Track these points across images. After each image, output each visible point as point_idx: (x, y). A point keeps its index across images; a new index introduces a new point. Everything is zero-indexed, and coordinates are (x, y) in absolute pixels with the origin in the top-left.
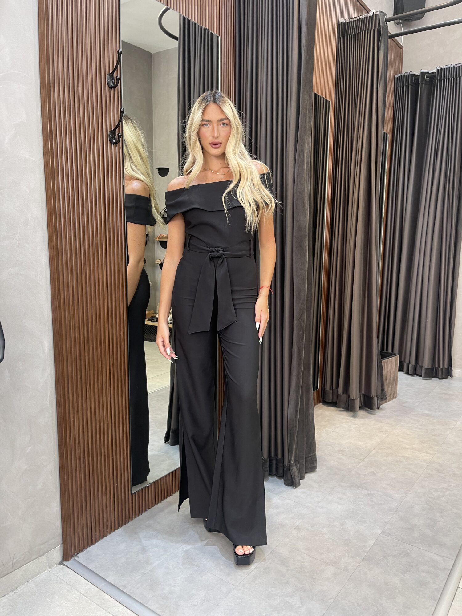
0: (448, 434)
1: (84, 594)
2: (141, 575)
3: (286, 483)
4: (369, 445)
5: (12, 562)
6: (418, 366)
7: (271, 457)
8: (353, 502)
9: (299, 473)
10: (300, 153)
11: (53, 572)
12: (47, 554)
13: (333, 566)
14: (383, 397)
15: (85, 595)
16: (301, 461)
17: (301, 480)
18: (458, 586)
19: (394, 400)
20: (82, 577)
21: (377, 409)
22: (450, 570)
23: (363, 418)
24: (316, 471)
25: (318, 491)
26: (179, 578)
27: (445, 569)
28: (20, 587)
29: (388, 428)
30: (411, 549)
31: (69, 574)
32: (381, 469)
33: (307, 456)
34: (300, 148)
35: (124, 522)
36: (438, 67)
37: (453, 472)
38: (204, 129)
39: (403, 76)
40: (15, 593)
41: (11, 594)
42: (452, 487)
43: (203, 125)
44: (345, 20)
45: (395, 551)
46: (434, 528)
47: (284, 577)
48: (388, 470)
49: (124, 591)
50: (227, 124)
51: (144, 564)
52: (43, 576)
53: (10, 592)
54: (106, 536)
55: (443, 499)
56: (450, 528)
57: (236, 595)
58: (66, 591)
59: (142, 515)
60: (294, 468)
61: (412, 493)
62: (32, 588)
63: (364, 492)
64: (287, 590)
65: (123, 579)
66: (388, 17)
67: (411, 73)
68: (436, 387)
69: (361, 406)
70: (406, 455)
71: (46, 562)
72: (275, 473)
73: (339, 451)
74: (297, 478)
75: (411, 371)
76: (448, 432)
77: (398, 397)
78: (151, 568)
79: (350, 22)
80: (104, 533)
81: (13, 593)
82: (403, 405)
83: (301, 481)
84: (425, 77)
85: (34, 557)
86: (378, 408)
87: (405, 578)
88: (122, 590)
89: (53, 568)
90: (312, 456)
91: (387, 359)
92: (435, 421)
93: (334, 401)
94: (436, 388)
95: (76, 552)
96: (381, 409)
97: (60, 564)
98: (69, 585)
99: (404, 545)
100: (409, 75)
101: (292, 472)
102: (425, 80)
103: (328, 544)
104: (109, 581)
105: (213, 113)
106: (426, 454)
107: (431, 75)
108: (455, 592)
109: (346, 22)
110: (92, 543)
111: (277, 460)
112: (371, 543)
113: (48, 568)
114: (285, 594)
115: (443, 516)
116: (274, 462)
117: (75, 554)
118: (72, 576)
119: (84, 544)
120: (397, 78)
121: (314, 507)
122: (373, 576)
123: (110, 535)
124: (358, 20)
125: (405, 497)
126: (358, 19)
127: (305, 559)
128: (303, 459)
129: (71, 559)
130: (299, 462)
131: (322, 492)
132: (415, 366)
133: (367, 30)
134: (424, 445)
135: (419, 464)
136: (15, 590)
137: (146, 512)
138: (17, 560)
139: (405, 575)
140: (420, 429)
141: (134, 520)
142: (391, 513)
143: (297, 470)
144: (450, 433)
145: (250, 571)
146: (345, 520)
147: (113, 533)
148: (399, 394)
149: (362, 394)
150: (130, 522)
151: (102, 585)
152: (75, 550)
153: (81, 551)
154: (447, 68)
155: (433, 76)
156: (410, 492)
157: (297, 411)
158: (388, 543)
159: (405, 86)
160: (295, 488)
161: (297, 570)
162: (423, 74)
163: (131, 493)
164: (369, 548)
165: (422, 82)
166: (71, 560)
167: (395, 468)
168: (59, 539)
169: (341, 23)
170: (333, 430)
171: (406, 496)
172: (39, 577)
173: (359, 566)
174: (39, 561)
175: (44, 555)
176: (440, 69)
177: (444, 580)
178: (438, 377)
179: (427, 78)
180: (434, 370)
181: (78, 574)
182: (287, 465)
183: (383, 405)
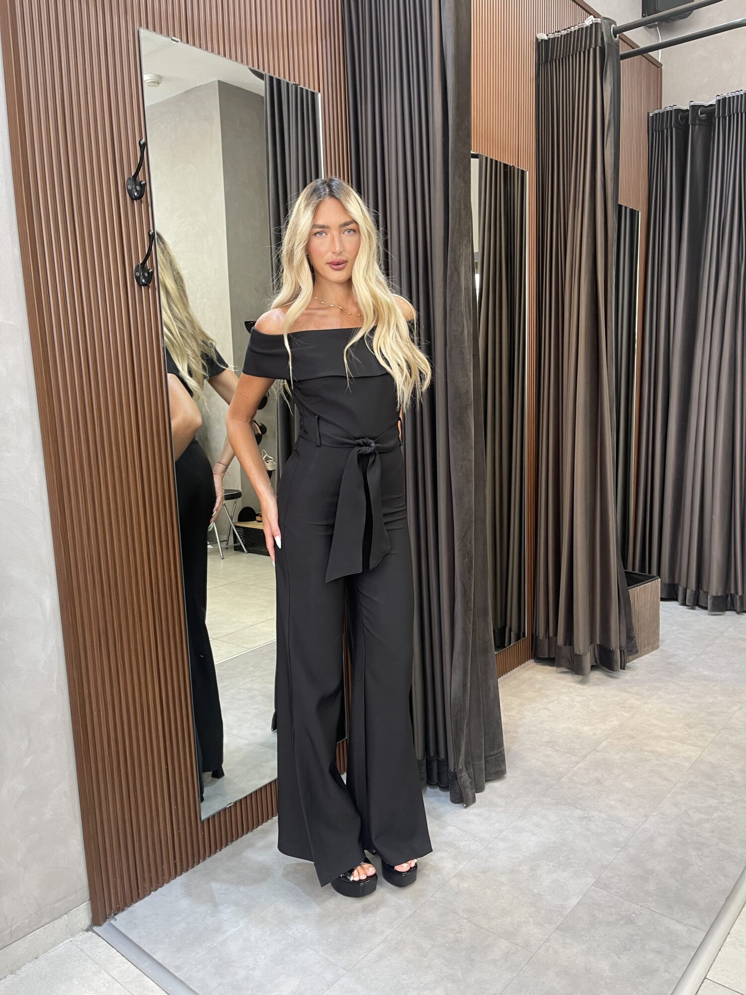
0: (735, 712)
1: (117, 978)
2: (205, 950)
3: (453, 799)
4: (600, 731)
5: (9, 930)
6: (701, 592)
7: (430, 756)
8: (556, 831)
9: (473, 783)
10: (452, 274)
11: (77, 944)
12: (66, 916)
13: (507, 940)
14: (631, 649)
15: (119, 980)
16: (477, 763)
17: (477, 792)
18: (706, 976)
19: (654, 652)
20: (118, 951)
21: (621, 668)
22: (696, 949)
23: (597, 685)
24: (505, 778)
25: (502, 812)
26: (263, 957)
27: (688, 946)
28: (25, 966)
29: (635, 701)
30: (638, 913)
31: (100, 946)
32: (612, 773)
33: (488, 755)
34: (452, 265)
35: (190, 864)
36: (719, 96)
37: (732, 779)
38: (317, 242)
39: (663, 113)
40: (16, 976)
41: (10, 977)
42: (725, 804)
43: (316, 234)
44: (547, 35)
45: (612, 914)
46: (682, 876)
47: (425, 958)
48: (622, 776)
49: (177, 975)
50: (354, 231)
51: (213, 932)
52: (61, 948)
53: (10, 974)
54: (161, 887)
55: (707, 826)
56: (708, 876)
57: (345, 986)
58: (91, 973)
59: (222, 851)
60: (463, 774)
61: (655, 815)
62: (43, 969)
63: (578, 813)
64: (428, 978)
65: (178, 956)
66: (618, 26)
67: (675, 108)
68: (730, 627)
69: (594, 664)
70: (659, 749)
71: (65, 927)
72: (437, 782)
73: (548, 742)
74: (469, 792)
75: (689, 600)
76: (735, 708)
77: (661, 648)
78: (222, 939)
79: (555, 37)
80: (158, 881)
81: (13, 975)
82: (669, 661)
83: (476, 794)
84: (699, 114)
85: (47, 920)
86: (623, 667)
87: (620, 961)
88: (174, 974)
89: (77, 936)
90: (497, 754)
91: (638, 586)
92: (716, 688)
93: (552, 656)
94: (730, 629)
95: (113, 911)
96: (630, 668)
97: (87, 930)
98: (97, 964)
99: (627, 906)
100: (671, 111)
101: (460, 781)
102: (699, 119)
103: (505, 903)
104: (156, 959)
105: (330, 214)
106: (691, 747)
107: (709, 108)
108: (699, 985)
109: (549, 39)
110: (139, 898)
111: (438, 761)
112: (574, 901)
113: (69, 937)
114: (422, 985)
115: (701, 855)
116: (435, 764)
117: (111, 915)
118: (103, 949)
119: (125, 899)
120: (653, 116)
121: (492, 839)
122: (568, 957)
123: (169, 884)
124: (568, 34)
125: (644, 823)
126: (569, 32)
127: (462, 927)
128: (481, 759)
129: (105, 921)
130: (472, 765)
131: (508, 814)
132: (695, 592)
133: (583, 50)
134: (691, 731)
135: (677, 764)
136: (16, 971)
137: (228, 847)
138: (18, 926)
139: (621, 956)
140: (689, 703)
141: (208, 860)
142: (616, 849)
143: (470, 777)
144: (738, 710)
145: (374, 947)
146: (539, 862)
147: (173, 882)
148: (663, 641)
149: (597, 645)
150: (200, 864)
151: (146, 964)
152: (111, 909)
153: (120, 910)
154: (734, 97)
155: (712, 110)
156: (653, 814)
157: (465, 685)
158: (602, 901)
159: (665, 131)
160: (466, 807)
161: (447, 945)
162: (695, 108)
163: (200, 819)
164: (570, 910)
165: (694, 123)
166: (105, 923)
167: (636, 772)
168: (85, 892)
169: (542, 40)
170: (543, 707)
171: (645, 821)
172: (55, 951)
173: (548, 940)
174: (53, 927)
175: (63, 917)
176: (722, 99)
177: (683, 966)
178: (735, 610)
179: (701, 114)
180: (729, 597)
181: (113, 947)
182: (452, 770)
183: (634, 661)
